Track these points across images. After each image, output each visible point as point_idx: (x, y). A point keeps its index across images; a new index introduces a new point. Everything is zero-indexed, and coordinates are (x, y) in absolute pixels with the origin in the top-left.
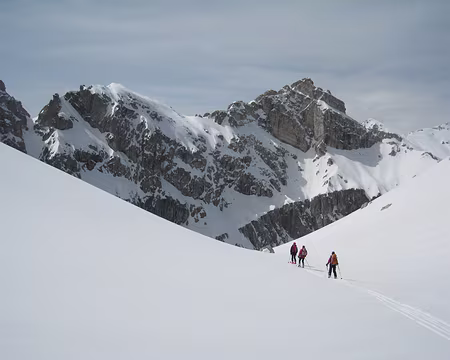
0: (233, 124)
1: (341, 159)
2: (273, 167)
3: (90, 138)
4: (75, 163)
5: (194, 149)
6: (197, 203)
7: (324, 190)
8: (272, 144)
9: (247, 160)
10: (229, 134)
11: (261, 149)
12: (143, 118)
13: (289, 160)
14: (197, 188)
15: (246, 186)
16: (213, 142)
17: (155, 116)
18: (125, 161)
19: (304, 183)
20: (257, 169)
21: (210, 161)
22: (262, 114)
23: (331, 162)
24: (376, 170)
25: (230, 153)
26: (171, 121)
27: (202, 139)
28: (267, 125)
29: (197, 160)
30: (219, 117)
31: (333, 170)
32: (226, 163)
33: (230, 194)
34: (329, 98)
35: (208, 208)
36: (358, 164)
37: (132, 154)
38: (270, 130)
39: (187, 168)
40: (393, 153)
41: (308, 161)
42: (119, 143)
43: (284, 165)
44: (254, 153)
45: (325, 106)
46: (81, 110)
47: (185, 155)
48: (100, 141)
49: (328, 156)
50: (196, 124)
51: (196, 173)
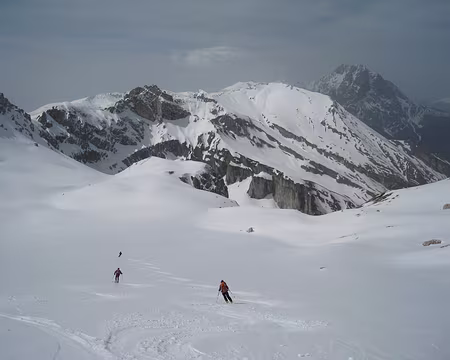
0: (118, 112)
1: (170, 125)
2: (137, 131)
3: (59, 130)
4: (55, 143)
5: (101, 129)
6: (104, 151)
7: (160, 141)
8: (137, 119)
9: (125, 129)
10: (116, 117)
11: (131, 123)
12: (79, 118)
13: (145, 127)
14: (103, 145)
15: (125, 141)
16: (109, 123)
17: (84, 115)
18: (74, 138)
19: (152, 137)
20: (130, 133)
21: (108, 132)
22: (132, 104)
23: (164, 127)
24: (186, 129)
25: (117, 127)
26: (91, 116)
27: (104, 122)
28: (134, 110)
29: (102, 133)
30: (111, 110)
31: (165, 131)
32: (115, 132)
33: (118, 146)
34: (165, 95)
35: (109, 153)
36: (178, 127)
37: (77, 134)
38: (136, 112)
39: (99, 137)
40: (195, 121)
41: (154, 126)
42: (71, 131)
43: (143, 130)
44: (128, 126)
45: (162, 99)
46: (54, 118)
47: (97, 131)
48: (63, 130)
49: (163, 124)
50: (100, 114)
51: (103, 139)
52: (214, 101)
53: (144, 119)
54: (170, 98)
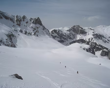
0: (69, 31)
1: (82, 35)
2: (74, 36)
3: (55, 34)
4: (54, 37)
5: (65, 35)
6: (65, 40)
7: (79, 39)
8: (74, 33)
9: (71, 35)
10: (69, 32)
11: (72, 34)
14: (65, 39)
15: (70, 38)
16: (67, 34)
17: (61, 31)
18: (59, 37)
19: (77, 38)
20: (72, 37)
21: (67, 36)
22: (73, 30)
23: (80, 36)
24: (86, 37)
25: (69, 35)
26: (63, 32)
27: (66, 33)
28: (73, 31)
29: (65, 36)
30: (68, 31)
33: (68, 39)
34: (81, 28)
36: (84, 36)
37: (59, 36)
38: (74, 32)
39: (64, 37)
40: (88, 35)
41: (78, 35)
42: (58, 35)
43: (75, 36)
44: (72, 35)
45: (80, 29)
46: (55, 32)
47: (64, 35)
49: (80, 35)
50: (65, 32)
51: (65, 37)
52: (93, 30)
53: (75, 33)
54: (82, 28)
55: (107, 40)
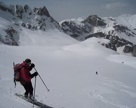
0: (84, 23)
1: (100, 27)
3: (67, 27)
4: (65, 31)
5: (79, 28)
6: (79, 35)
7: (96, 32)
8: (90, 25)
9: (86, 28)
10: (83, 24)
11: (88, 26)
12: (73, 24)
13: (92, 28)
14: (79, 33)
15: (86, 32)
16: (81, 26)
17: (74, 24)
19: (94, 31)
20: (87, 29)
21: (81, 29)
23: (98, 28)
24: (105, 29)
25: (83, 27)
26: (76, 24)
27: (80, 26)
28: (89, 22)
30: (82, 22)
31: (98, 29)
32: (83, 29)
33: (83, 33)
35: (81, 35)
36: (102, 28)
37: (71, 29)
38: (90, 23)
39: (78, 30)
40: (108, 26)
41: (95, 27)
43: (91, 29)
45: (98, 19)
46: (66, 24)
47: (78, 28)
48: (68, 28)
49: (98, 27)
50: (79, 23)
51: (79, 31)
52: (115, 20)
53: (92, 25)
54: (100, 19)
55: (132, 32)
